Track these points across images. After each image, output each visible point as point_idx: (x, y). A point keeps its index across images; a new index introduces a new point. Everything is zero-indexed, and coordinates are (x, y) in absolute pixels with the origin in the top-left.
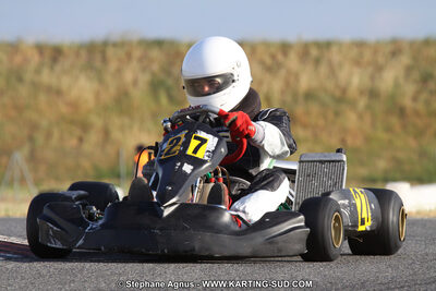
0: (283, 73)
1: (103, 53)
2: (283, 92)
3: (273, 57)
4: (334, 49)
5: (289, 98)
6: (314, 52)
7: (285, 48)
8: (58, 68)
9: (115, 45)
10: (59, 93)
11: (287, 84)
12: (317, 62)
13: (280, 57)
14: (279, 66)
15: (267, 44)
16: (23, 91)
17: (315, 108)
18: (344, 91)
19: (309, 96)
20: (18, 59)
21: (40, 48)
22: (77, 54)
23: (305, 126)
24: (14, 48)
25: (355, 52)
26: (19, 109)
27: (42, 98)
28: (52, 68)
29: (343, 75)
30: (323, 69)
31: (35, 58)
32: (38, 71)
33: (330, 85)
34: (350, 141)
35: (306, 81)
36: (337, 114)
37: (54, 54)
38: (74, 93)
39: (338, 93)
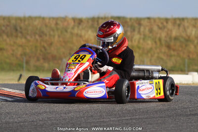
0: (166, 30)
1: (98, 21)
2: (165, 37)
3: (162, 23)
4: (186, 21)
5: (168, 39)
6: (178, 22)
7: (167, 20)
8: (80, 27)
9: (102, 18)
10: (81, 36)
11: (168, 34)
12: (179, 25)
13: (165, 24)
14: (164, 27)
15: (160, 19)
16: (68, 35)
17: (178, 43)
18: (189, 37)
19: (176, 39)
20: (66, 24)
21: (74, 19)
22: (88, 22)
23: (174, 50)
24: (64, 19)
25: (193, 22)
26: (65, 42)
27: (75, 38)
28: (78, 27)
29: (189, 31)
30: (181, 28)
31: (72, 23)
32: (73, 28)
33: (184, 35)
34: (191, 56)
35: (174, 33)
36: (186, 46)
37: (79, 22)
38: (87, 37)
39: (187, 38)
